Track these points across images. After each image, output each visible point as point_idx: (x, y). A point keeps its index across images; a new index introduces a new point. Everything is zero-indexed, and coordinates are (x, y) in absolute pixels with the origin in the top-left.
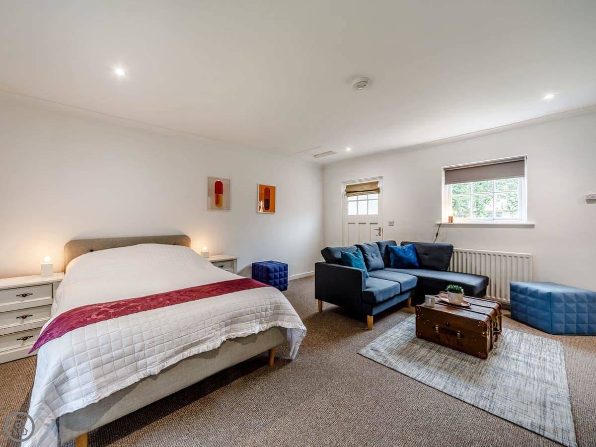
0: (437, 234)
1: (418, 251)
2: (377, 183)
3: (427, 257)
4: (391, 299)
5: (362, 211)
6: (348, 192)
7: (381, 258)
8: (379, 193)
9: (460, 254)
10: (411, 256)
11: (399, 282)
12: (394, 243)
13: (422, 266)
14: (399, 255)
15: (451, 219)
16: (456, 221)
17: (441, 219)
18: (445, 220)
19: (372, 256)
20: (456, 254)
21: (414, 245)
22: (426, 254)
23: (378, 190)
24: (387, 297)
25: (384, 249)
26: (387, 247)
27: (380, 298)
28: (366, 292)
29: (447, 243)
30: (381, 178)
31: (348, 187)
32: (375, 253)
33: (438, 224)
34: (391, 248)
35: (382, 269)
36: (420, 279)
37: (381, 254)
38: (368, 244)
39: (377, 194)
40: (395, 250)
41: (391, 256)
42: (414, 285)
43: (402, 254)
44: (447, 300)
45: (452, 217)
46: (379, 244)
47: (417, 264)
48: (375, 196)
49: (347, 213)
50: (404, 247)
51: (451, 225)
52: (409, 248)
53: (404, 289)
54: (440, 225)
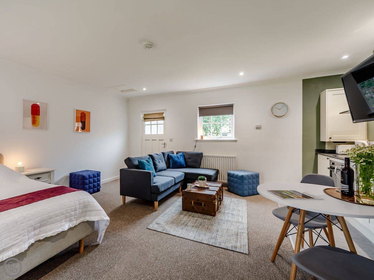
0: (195, 146)
1: (186, 157)
2: (163, 113)
3: (190, 160)
4: (169, 189)
5: (154, 132)
6: (145, 119)
7: (165, 163)
8: (164, 120)
9: (206, 157)
10: (182, 160)
11: (174, 178)
12: (173, 153)
13: (187, 166)
14: (175, 160)
15: (202, 137)
16: (205, 138)
17: (197, 137)
18: (199, 138)
19: (159, 162)
20: (204, 157)
21: (183, 153)
22: (189, 158)
23: (163, 118)
24: (166, 188)
25: (166, 156)
26: (168, 155)
27: (162, 189)
28: (154, 186)
29: (200, 151)
30: (165, 110)
31: (145, 115)
32: (161, 159)
33: (196, 140)
34: (171, 156)
35: (165, 170)
36: (186, 174)
37: (165, 160)
38: (157, 154)
39: (163, 121)
40: (173, 157)
41: (171, 161)
42: (183, 178)
43: (176, 159)
44: (198, 185)
45: (202, 136)
46: (163, 154)
47: (185, 165)
48: (161, 122)
49: (145, 133)
50: (178, 155)
51: (202, 141)
52: (181, 155)
53: (177, 181)
54: (197, 141)
